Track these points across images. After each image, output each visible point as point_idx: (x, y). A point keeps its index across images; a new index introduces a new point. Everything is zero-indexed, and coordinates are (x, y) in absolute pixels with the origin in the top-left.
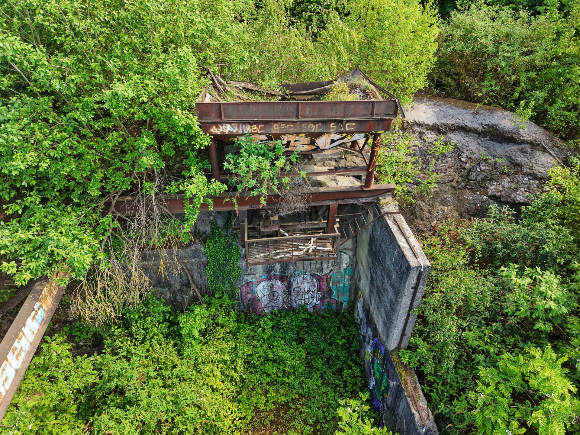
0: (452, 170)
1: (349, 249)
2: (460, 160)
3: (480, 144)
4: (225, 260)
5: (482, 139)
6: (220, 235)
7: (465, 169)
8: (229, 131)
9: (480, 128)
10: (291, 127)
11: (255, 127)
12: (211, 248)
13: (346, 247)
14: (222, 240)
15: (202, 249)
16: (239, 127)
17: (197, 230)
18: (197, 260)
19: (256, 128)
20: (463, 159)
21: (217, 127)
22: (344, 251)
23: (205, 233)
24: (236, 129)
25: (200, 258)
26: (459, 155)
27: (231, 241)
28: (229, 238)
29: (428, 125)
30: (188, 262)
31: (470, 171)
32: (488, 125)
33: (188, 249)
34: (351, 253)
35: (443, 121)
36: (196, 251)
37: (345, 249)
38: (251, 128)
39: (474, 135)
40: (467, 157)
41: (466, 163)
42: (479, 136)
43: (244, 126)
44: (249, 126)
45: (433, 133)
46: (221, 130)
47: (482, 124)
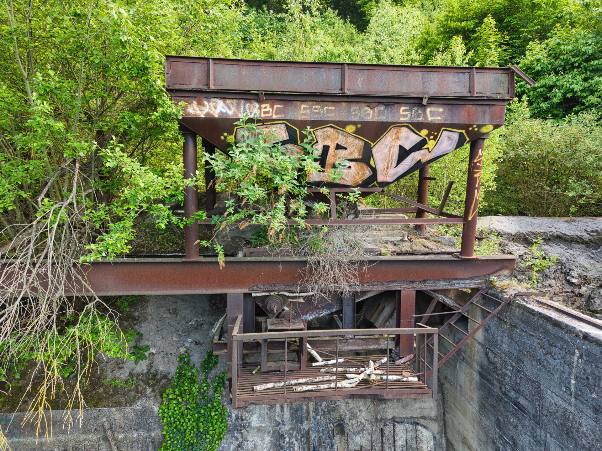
0: (561, 298)
1: (431, 419)
2: (568, 281)
3: (592, 258)
4: (197, 435)
5: (594, 251)
6: (192, 381)
7: (580, 295)
8: (221, 113)
9: (586, 236)
10: (331, 111)
11: (267, 107)
12: (172, 406)
13: (426, 413)
14: (195, 390)
15: (156, 409)
16: (238, 106)
17: (153, 371)
18: (144, 434)
19: (270, 109)
20: (574, 281)
21: (200, 104)
22: (422, 421)
23: (165, 377)
24: (234, 109)
25: (149, 430)
26: (567, 274)
27: (211, 392)
28: (208, 386)
29: (509, 234)
30: (125, 438)
31: (590, 298)
32: (596, 231)
33: (128, 409)
34: (435, 427)
35: (529, 229)
36: (143, 413)
37: (424, 418)
38: (260, 108)
39: (580, 246)
40: (580, 276)
41: (579, 287)
42: (588, 247)
43: (247, 105)
44: (257, 105)
45: (518, 244)
46: (206, 110)
47: (586, 230)
